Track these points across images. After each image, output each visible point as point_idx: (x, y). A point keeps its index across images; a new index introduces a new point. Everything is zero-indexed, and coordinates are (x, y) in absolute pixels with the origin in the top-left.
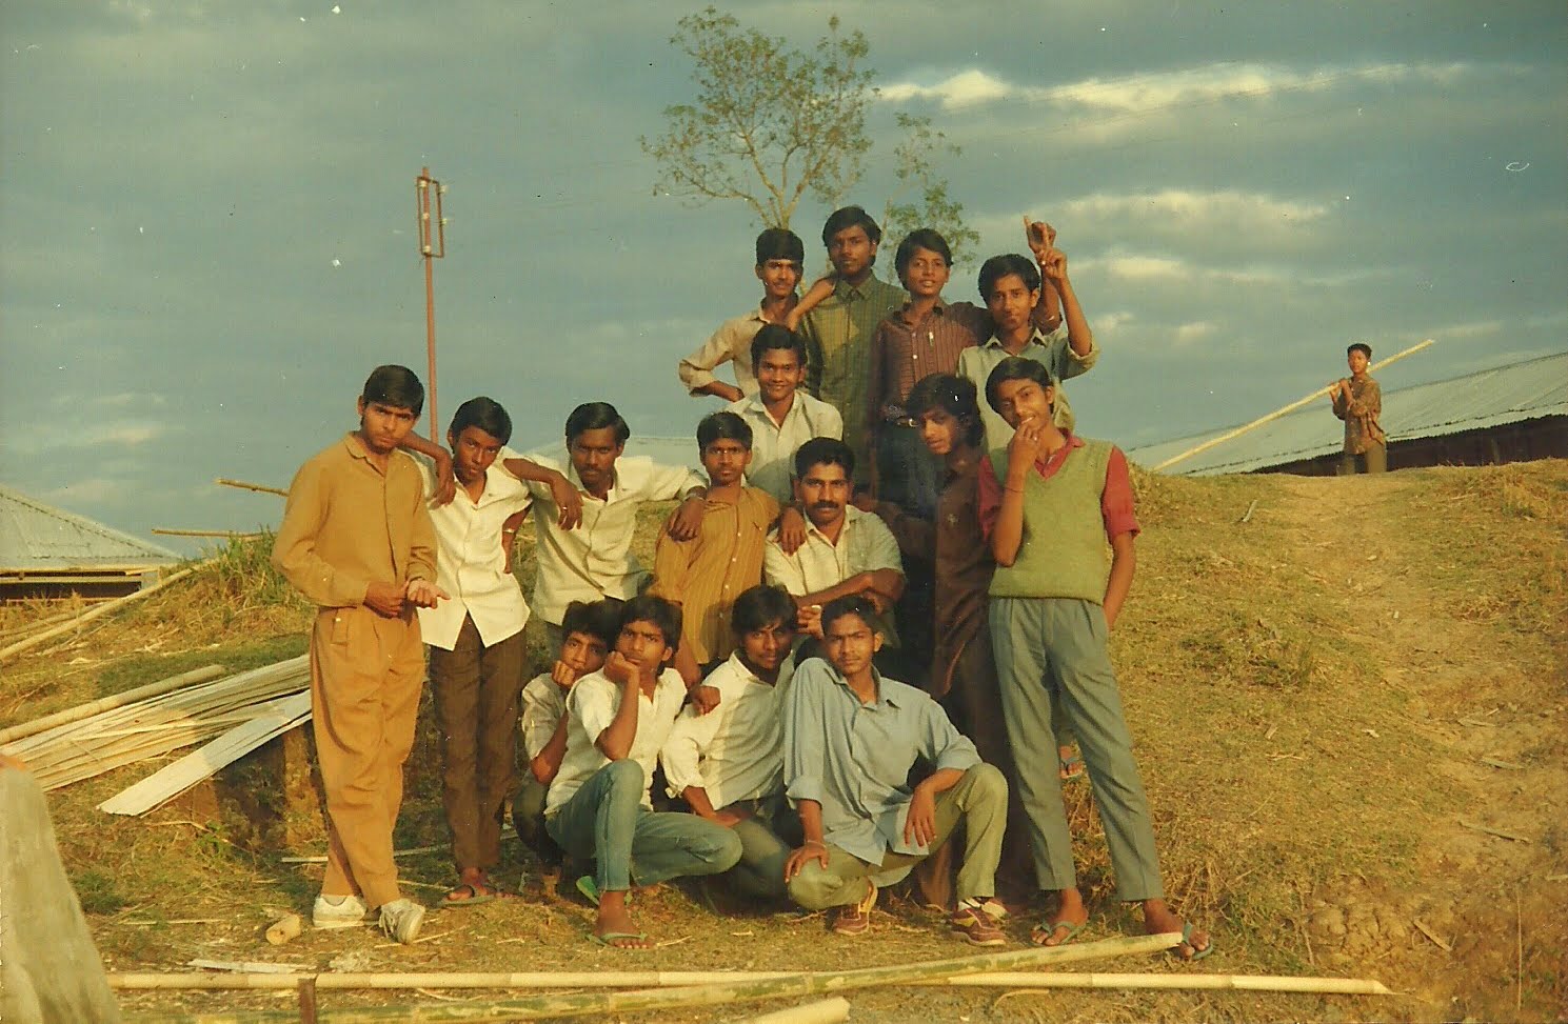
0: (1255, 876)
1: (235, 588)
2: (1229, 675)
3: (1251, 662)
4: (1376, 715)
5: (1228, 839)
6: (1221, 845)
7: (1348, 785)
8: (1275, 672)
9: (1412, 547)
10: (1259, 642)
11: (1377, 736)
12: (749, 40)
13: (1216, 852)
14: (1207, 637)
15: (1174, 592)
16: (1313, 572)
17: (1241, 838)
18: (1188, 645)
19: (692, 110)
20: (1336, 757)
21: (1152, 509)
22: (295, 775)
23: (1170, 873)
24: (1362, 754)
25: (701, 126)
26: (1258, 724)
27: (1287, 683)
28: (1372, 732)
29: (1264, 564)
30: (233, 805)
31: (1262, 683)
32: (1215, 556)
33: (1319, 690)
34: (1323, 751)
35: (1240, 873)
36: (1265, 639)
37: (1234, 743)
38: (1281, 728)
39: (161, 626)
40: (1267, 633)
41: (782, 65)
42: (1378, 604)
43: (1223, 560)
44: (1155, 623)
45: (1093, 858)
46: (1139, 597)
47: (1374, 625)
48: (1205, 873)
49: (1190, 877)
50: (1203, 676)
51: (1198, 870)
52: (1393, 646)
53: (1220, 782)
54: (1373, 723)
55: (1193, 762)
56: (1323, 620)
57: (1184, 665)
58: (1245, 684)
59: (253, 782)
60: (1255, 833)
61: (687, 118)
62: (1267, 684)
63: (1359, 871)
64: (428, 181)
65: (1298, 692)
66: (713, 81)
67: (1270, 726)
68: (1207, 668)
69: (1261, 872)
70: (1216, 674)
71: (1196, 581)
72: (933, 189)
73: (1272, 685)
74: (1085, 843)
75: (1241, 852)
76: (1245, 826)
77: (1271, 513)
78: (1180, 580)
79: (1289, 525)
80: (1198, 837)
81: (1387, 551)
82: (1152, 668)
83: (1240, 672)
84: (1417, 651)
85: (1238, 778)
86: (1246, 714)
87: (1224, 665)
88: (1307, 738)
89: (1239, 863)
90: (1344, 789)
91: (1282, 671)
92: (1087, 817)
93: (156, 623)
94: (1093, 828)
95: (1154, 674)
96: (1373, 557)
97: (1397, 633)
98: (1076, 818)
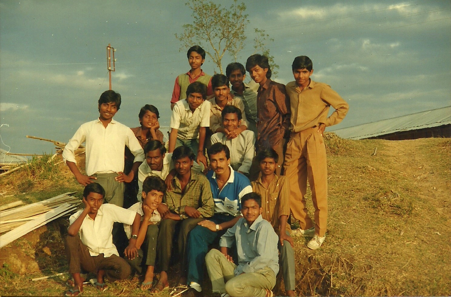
0: (407, 293)
1: (33, 173)
2: (382, 210)
3: (391, 206)
4: (437, 226)
5: (394, 278)
6: (392, 280)
7: (435, 254)
8: (400, 210)
9: (433, 164)
10: (392, 198)
11: (440, 235)
12: (210, 4)
13: (390, 283)
14: (373, 196)
15: (356, 179)
16: (402, 173)
17: (399, 277)
18: (366, 199)
19: (191, 25)
20: (428, 243)
21: (343, 150)
22: (41, 244)
23: (372, 291)
24: (437, 241)
25: (194, 31)
26: (396, 230)
27: (405, 214)
28: (438, 233)
29: (386, 169)
30: (15, 257)
31: (395, 213)
32: (369, 166)
33: (416, 216)
34: (423, 241)
35: (400, 292)
36: (394, 197)
37: (389, 237)
38: (406, 231)
39: (8, 186)
40: (395, 195)
41: (219, 12)
42: (427, 184)
43: (372, 168)
44: (352, 190)
45: (341, 283)
46: (345, 181)
47: (427, 192)
48: (386, 291)
49: (380, 293)
50: (373, 211)
51: (383, 290)
52: (436, 200)
53: (387, 253)
54: (437, 229)
55: (375, 245)
56: (411, 190)
57: (366, 207)
58: (389, 213)
59: (23, 247)
60: (404, 275)
61: (190, 28)
62: (397, 214)
63: (447, 291)
64: (110, 47)
65: (409, 217)
66: (198, 17)
67: (401, 230)
68: (374, 207)
69: (409, 291)
70: (378, 210)
71: (363, 175)
72: (265, 51)
73: (399, 214)
74: (337, 277)
75: (400, 283)
76: (400, 272)
77: (383, 152)
78: (358, 175)
79: (389, 156)
80: (382, 276)
81: (425, 165)
82: (354, 208)
83: (386, 209)
84: (445, 201)
85: (394, 251)
86: (392, 226)
87: (380, 207)
88: (416, 235)
89: (399, 288)
90: (434, 257)
91: (403, 209)
92: (338, 267)
93: (6, 185)
94: (340, 271)
95: (355, 210)
96: (421, 167)
97: (437, 195)
98: (334, 267)
